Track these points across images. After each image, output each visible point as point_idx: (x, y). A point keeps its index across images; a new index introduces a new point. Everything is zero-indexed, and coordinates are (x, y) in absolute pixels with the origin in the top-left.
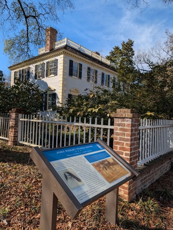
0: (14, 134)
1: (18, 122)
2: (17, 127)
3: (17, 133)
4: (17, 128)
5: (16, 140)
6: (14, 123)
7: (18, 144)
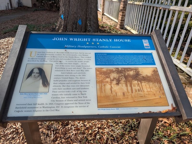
0: (122, 18)
1: (126, 5)
2: (125, 10)
3: (124, 17)
4: (125, 12)
5: (123, 24)
6: (123, 6)
7: (124, 28)
